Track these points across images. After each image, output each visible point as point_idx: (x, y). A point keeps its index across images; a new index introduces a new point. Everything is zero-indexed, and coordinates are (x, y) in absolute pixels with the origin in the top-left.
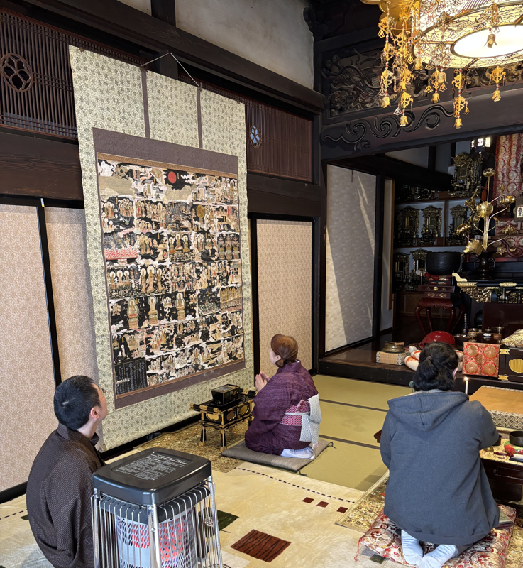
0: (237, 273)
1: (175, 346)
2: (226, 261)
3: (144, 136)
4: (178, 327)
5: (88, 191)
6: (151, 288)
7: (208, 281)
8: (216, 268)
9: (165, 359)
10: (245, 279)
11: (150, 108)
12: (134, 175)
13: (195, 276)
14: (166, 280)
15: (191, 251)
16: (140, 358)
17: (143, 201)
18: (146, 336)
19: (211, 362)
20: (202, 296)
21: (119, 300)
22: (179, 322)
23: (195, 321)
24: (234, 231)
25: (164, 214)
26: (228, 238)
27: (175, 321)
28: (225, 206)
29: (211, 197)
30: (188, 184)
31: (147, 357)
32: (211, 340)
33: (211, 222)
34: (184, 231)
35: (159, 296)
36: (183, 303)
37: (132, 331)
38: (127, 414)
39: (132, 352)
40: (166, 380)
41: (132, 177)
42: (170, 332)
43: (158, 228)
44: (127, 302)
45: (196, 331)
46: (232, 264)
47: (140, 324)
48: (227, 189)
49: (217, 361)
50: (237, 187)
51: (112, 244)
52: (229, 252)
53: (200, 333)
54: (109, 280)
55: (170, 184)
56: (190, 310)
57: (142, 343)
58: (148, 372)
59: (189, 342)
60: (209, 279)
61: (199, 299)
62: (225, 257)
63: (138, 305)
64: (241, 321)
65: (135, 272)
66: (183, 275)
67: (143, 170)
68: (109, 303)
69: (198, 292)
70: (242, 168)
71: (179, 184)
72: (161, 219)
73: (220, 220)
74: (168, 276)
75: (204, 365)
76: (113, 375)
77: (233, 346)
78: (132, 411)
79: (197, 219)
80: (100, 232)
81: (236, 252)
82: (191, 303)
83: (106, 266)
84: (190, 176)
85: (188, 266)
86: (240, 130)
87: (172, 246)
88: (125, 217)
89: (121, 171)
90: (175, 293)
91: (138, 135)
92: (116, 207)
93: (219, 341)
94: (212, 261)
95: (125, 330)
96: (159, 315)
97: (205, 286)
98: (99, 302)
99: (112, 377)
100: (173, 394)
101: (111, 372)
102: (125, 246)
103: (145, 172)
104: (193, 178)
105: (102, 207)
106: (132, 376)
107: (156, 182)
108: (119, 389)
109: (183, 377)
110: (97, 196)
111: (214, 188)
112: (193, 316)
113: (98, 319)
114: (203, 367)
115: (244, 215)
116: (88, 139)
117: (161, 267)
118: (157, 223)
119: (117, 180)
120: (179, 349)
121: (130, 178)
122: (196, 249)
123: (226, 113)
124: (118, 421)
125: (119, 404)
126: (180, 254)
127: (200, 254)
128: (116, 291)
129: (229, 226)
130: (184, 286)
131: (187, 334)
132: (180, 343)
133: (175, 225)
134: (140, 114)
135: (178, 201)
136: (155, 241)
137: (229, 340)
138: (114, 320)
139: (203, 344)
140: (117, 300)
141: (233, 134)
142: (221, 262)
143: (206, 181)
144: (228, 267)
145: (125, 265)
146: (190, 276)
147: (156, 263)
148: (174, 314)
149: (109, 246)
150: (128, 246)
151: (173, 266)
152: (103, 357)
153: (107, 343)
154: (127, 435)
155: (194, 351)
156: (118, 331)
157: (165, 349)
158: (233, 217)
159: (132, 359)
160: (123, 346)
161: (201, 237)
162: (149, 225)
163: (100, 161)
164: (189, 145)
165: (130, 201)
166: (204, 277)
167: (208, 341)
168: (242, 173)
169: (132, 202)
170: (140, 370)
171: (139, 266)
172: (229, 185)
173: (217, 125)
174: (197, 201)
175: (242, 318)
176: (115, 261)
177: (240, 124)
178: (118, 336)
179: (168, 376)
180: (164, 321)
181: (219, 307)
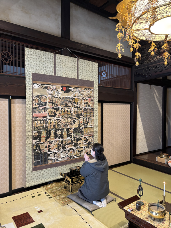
0: (92, 122)
1: (61, 149)
2: (87, 118)
3: (53, 75)
4: (63, 142)
5: (28, 93)
6: (52, 127)
7: (78, 125)
8: (82, 120)
9: (57, 153)
10: (95, 124)
11: (56, 66)
12: (48, 88)
13: (73, 123)
14: (59, 124)
15: (71, 114)
16: (45, 153)
17: (51, 97)
18: (48, 144)
19: (77, 155)
20: (75, 130)
21: (38, 131)
22: (64, 140)
23: (71, 140)
24: (91, 107)
25: (60, 101)
26: (89, 109)
27: (62, 139)
28: (88, 98)
29: (81, 95)
30: (72, 91)
31: (48, 153)
32: (78, 147)
33: (81, 104)
34: (69, 107)
35: (55, 130)
36: (66, 133)
37: (42, 142)
38: (37, 174)
39: (42, 150)
40: (56, 161)
41: (47, 89)
42: (59, 143)
43: (57, 106)
44: (41, 132)
45: (72, 143)
46: (90, 119)
47: (46, 140)
48: (89, 93)
49: (81, 155)
50: (94, 92)
51: (36, 111)
52: (88, 114)
53: (73, 144)
54: (34, 124)
55: (63, 91)
56: (69, 135)
57: (46, 147)
58: (48, 158)
59: (68, 147)
60: (79, 124)
61: (73, 131)
62: (87, 116)
63: (46, 133)
64: (93, 140)
65: (46, 122)
66: (67, 123)
67: (52, 86)
68: (33, 132)
69: (74, 129)
70: (96, 85)
71: (68, 91)
72: (58, 103)
73: (85, 103)
74: (60, 123)
75: (74, 156)
76: (33, 158)
77: (89, 150)
78: (40, 173)
79: (75, 103)
80: (32, 107)
81: (92, 114)
82: (70, 133)
83: (33, 119)
84: (73, 88)
85: (70, 120)
86: (96, 72)
87: (63, 112)
88: (43, 102)
89: (43, 87)
90: (63, 129)
91: (51, 74)
92: (39, 99)
93: (82, 148)
94: (81, 118)
95: (39, 142)
96: (55, 137)
97: (77, 126)
98: (29, 132)
99: (32, 159)
100: (59, 167)
101: (32, 157)
102: (42, 112)
103: (53, 87)
104: (74, 89)
105: (33, 99)
106: (41, 159)
107: (57, 90)
108: (35, 164)
109: (64, 161)
110: (31, 95)
111: (83, 92)
112: (70, 137)
113: (28, 138)
114: (74, 157)
115: (96, 101)
116: (30, 77)
117: (57, 120)
118: (56, 104)
119: (41, 90)
120: (63, 150)
121: (46, 89)
122: (74, 113)
123: (90, 66)
124: (34, 176)
125: (34, 169)
126: (66, 115)
127: (75, 115)
128: (37, 128)
129: (89, 105)
130: (67, 126)
131: (67, 144)
132: (63, 147)
133: (65, 105)
134: (52, 68)
135: (67, 97)
136: (55, 111)
137: (87, 147)
138: (35, 138)
139: (74, 148)
140: (37, 131)
141: (93, 73)
142: (85, 118)
143: (80, 90)
144: (88, 120)
145: (42, 118)
146: (70, 123)
147: (55, 118)
148: (62, 136)
149: (35, 112)
150: (44, 112)
151: (63, 119)
152: (29, 152)
153: (31, 147)
154: (37, 182)
155: (70, 151)
156: (36, 142)
157: (57, 150)
158: (91, 102)
159: (41, 153)
160: (38, 148)
161: (76, 109)
162: (53, 105)
163: (34, 84)
164: (73, 78)
165: (46, 97)
166: (77, 123)
167: (77, 147)
168: (96, 87)
169: (47, 97)
170: (45, 157)
171: (47, 119)
172: (90, 91)
173: (85, 71)
174: (75, 97)
175: (94, 139)
176: (38, 117)
177: (96, 70)
178: (36, 144)
179: (57, 160)
180: (57, 139)
181: (83, 134)
